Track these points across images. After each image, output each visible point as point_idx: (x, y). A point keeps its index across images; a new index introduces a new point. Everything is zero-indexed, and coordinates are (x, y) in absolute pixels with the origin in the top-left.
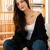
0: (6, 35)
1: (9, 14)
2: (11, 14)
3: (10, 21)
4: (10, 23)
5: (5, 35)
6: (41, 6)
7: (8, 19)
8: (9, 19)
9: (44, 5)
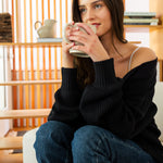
0: (37, 120)
1: (47, 49)
2: (53, 49)
3: (48, 74)
4: (51, 79)
5: (34, 118)
6: (149, 24)
7: (41, 68)
8: (47, 68)
9: (159, 18)
